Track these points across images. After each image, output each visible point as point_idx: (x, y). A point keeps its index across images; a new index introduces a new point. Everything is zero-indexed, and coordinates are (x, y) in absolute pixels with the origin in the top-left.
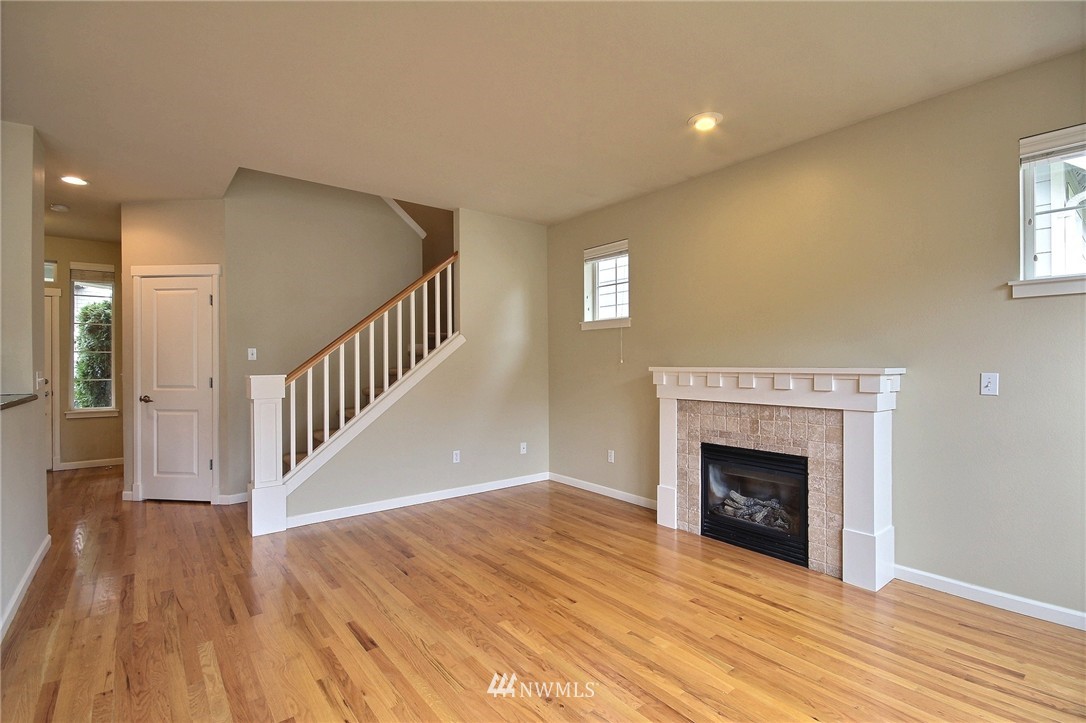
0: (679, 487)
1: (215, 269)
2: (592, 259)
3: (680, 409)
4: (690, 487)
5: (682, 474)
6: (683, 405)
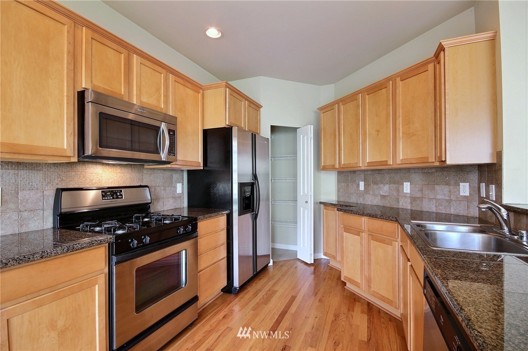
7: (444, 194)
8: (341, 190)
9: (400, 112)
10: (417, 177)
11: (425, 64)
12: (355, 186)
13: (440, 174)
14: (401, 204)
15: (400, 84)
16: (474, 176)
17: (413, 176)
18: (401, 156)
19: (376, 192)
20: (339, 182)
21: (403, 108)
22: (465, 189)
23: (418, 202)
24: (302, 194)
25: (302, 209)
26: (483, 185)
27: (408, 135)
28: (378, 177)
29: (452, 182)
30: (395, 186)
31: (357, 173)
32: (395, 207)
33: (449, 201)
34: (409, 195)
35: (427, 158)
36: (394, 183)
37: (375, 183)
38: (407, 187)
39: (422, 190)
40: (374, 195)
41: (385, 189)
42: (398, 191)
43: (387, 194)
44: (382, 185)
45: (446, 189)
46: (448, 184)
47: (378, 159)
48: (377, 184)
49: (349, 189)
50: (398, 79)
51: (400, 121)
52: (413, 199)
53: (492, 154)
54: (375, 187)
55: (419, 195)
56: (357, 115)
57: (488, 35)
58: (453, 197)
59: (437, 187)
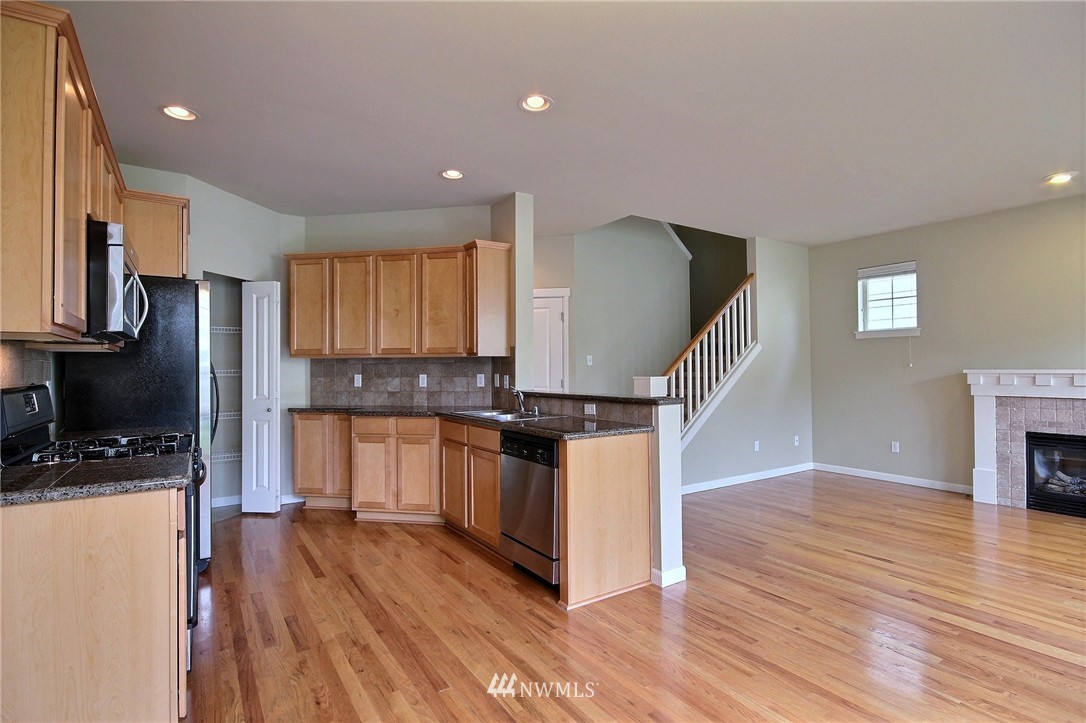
0: (999, 470)
1: (566, 292)
2: (863, 278)
3: (998, 405)
4: (1013, 469)
5: (1002, 459)
6: (1001, 401)
7: (463, 387)
8: (319, 388)
9: (426, 293)
10: (435, 369)
11: (454, 251)
12: (346, 381)
13: (459, 365)
14: (415, 401)
15: (427, 262)
16: (489, 368)
17: (431, 367)
18: (427, 344)
19: (382, 388)
20: (312, 375)
21: (430, 289)
22: (481, 380)
23: (436, 397)
24: (255, 397)
25: (255, 423)
26: (497, 376)
27: (436, 322)
28: (384, 368)
29: (470, 373)
30: (408, 379)
31: (350, 362)
32: (409, 405)
33: (468, 393)
34: (425, 390)
35: (456, 348)
36: (407, 375)
37: (380, 376)
38: (423, 381)
39: (440, 383)
40: (378, 392)
41: (395, 384)
42: (412, 386)
43: (397, 390)
44: (390, 379)
45: (464, 380)
46: (466, 376)
47: (398, 344)
48: (383, 378)
49: (335, 387)
50: (425, 256)
51: (426, 304)
52: (430, 394)
53: (507, 349)
54: (380, 381)
55: (437, 389)
56: (366, 283)
57: (505, 246)
58: (470, 390)
59: (456, 379)
